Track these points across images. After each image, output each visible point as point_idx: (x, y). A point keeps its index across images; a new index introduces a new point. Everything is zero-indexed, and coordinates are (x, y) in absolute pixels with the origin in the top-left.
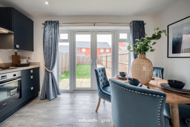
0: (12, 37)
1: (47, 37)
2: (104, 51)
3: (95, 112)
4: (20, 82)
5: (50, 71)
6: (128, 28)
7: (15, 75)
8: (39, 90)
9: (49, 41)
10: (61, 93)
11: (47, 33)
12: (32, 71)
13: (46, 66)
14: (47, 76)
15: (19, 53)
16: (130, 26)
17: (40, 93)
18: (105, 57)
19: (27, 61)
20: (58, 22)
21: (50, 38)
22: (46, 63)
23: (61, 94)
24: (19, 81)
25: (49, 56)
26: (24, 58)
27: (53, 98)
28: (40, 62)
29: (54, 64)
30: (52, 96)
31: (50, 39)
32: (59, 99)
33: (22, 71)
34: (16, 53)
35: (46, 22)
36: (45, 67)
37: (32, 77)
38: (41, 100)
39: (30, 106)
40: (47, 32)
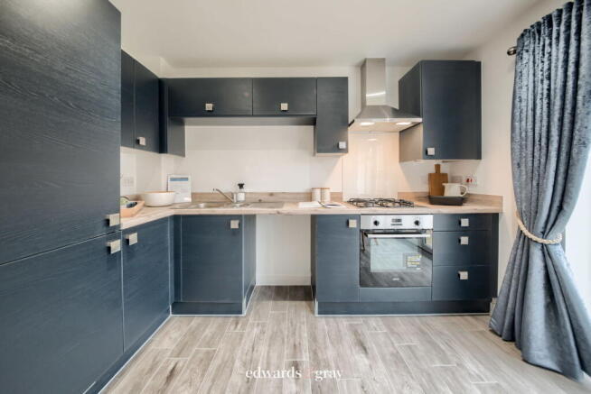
0: (420, 133)
1: (524, 97)
5: (534, 238)
7: (417, 223)
9: (534, 110)
12: (465, 223)
14: (519, 252)
19: (463, 190)
21: (539, 97)
25: (535, 174)
26: (455, 180)
28: (501, 198)
31: (538, 101)
34: (438, 167)
35: (523, 36)
37: (465, 240)
38: (493, 331)
40: (524, 78)
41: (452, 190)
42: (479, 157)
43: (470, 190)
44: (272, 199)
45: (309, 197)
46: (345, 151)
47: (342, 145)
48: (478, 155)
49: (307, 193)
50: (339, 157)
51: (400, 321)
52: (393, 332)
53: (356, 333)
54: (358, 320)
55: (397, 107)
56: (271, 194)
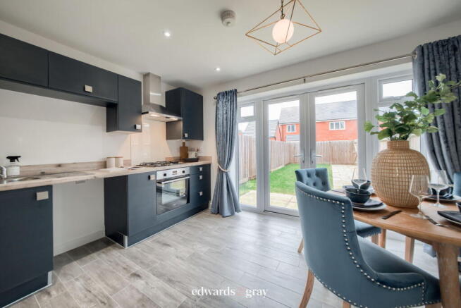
0: (181, 125)
1: (220, 118)
3: (297, 252)
4: (188, 182)
6: (409, 66)
7: (184, 172)
8: (210, 199)
9: (223, 123)
10: (242, 211)
11: (220, 112)
12: (201, 169)
13: (219, 162)
14: (220, 177)
15: (187, 144)
16: (413, 60)
17: (211, 203)
19: (196, 155)
20: (236, 90)
21: (224, 119)
22: (219, 158)
24: (186, 180)
25: (224, 147)
26: (192, 150)
27: (229, 214)
28: (211, 157)
29: (230, 159)
30: (227, 211)
31: (224, 121)
32: (238, 218)
33: (191, 167)
34: (184, 143)
35: (219, 94)
36: (217, 165)
37: (201, 177)
38: (213, 213)
39: (199, 217)
40: (220, 110)
41: (192, 155)
42: (202, 139)
43: (199, 155)
44: (59, 170)
45: (104, 165)
46: (140, 131)
47: (138, 127)
48: (202, 138)
49: (101, 162)
50: (128, 134)
51: (177, 226)
52: (177, 232)
53: (159, 242)
54: (156, 236)
55: (164, 106)
56: (59, 166)
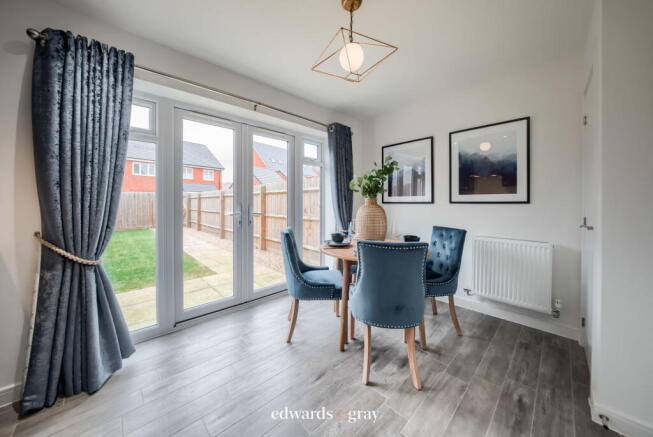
2: (195, 175)
3: (285, 344)
5: (90, 262)
10: (136, 347)
16: (329, 132)
18: (219, 201)
20: (132, 56)
23: (134, 351)
